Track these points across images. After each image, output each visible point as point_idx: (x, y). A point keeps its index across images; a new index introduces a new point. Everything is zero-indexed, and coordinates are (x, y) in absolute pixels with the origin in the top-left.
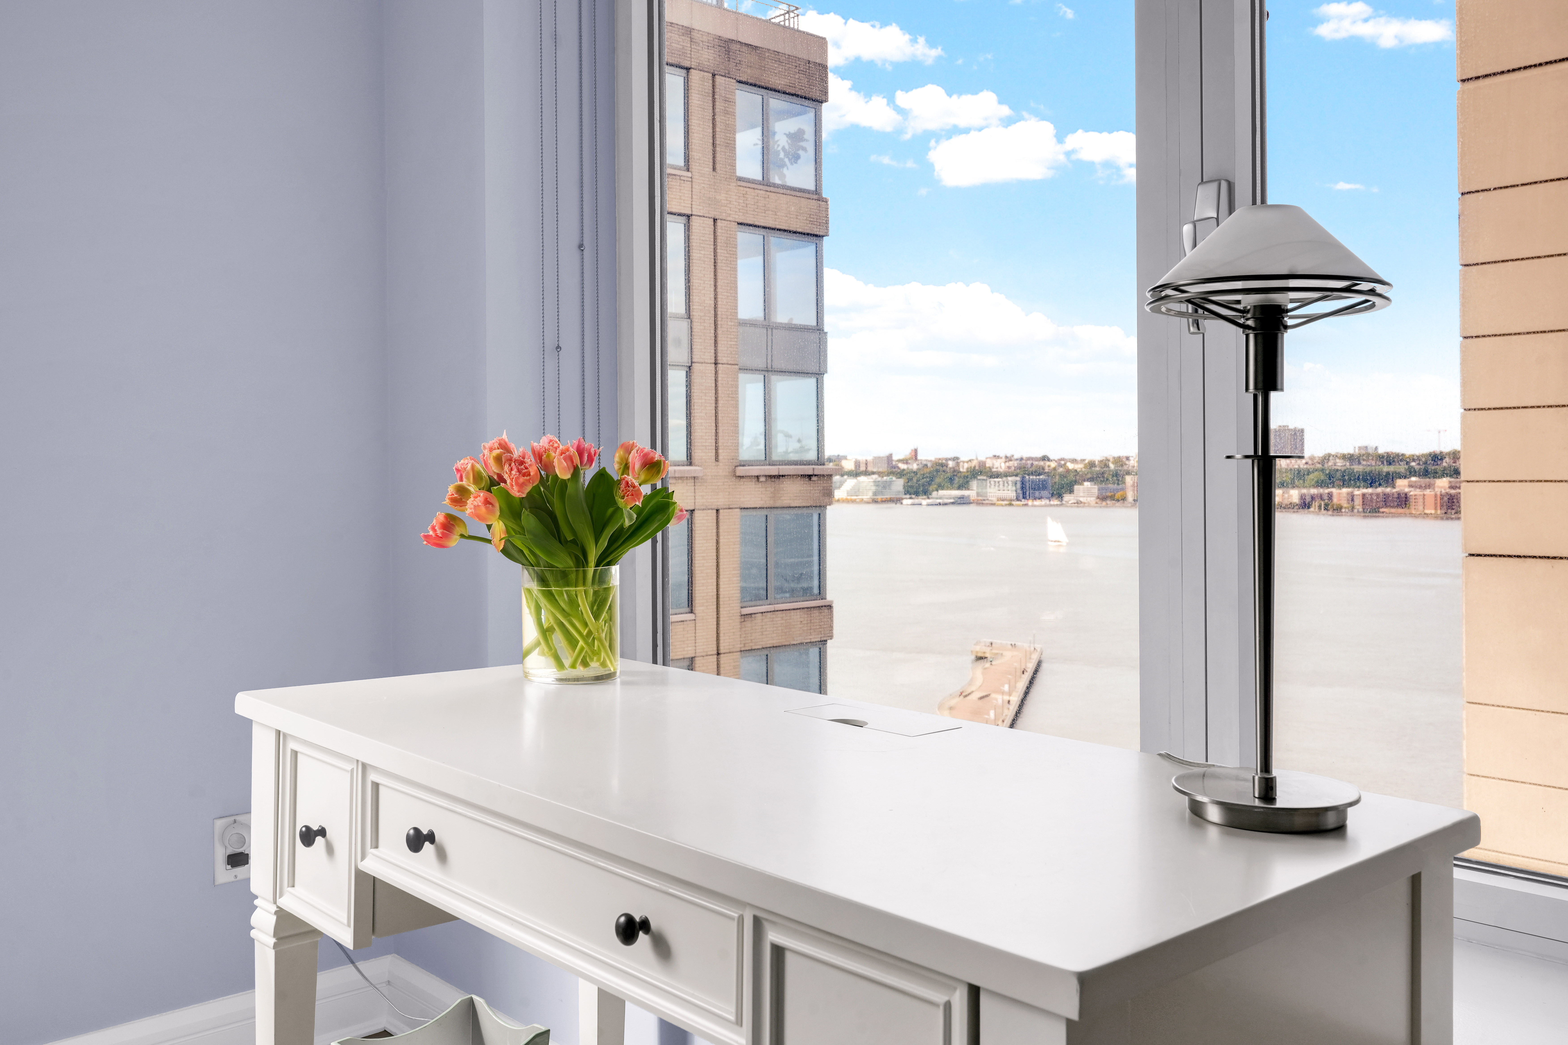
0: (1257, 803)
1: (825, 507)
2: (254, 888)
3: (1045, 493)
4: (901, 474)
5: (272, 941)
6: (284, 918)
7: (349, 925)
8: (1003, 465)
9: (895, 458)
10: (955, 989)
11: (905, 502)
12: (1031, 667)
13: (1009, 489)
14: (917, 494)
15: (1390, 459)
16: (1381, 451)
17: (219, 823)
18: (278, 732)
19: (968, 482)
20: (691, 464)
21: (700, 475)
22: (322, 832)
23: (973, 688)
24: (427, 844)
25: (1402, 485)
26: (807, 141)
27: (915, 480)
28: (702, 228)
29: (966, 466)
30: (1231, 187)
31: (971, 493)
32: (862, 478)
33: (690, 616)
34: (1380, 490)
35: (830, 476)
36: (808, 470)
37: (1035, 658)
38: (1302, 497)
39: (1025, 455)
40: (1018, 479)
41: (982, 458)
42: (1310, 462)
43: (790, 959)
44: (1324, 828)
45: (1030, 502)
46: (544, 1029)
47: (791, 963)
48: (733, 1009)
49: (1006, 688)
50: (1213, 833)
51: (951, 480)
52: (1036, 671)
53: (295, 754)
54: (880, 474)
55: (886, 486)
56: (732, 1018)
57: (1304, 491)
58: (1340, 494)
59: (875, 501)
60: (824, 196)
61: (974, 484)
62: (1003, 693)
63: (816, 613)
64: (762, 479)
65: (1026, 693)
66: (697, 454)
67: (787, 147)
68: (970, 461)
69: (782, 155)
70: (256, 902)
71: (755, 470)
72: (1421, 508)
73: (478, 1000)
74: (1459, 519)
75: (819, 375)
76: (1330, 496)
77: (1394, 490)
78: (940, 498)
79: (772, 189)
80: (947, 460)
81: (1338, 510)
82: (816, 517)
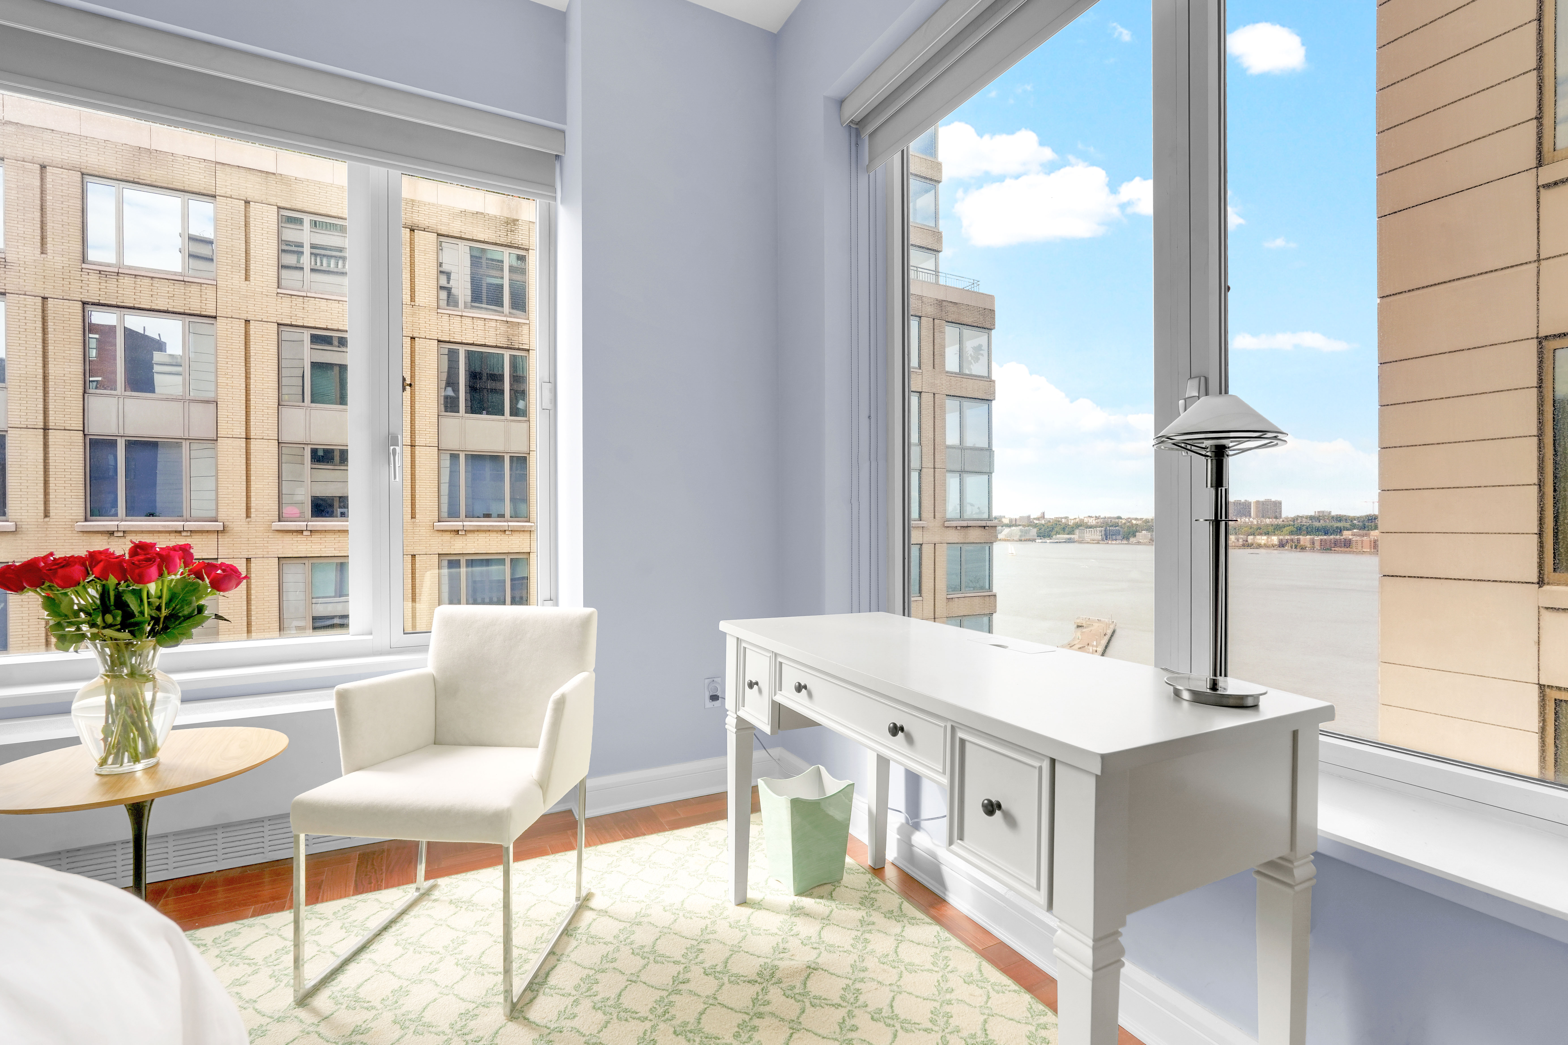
0: (1208, 691)
1: (992, 543)
2: (727, 707)
3: (1119, 537)
4: (1035, 526)
5: (735, 730)
6: (740, 720)
7: (769, 724)
8: (1094, 521)
9: (1032, 517)
10: (1044, 760)
11: (1037, 541)
12: (1109, 632)
13: (1097, 535)
14: (1044, 537)
15: (1339, 518)
16: (1333, 514)
17: (707, 681)
18: (738, 639)
19: (1073, 530)
20: (921, 520)
21: (925, 525)
22: (757, 683)
23: (1076, 642)
24: (803, 689)
25: (1347, 534)
26: (983, 350)
27: (1043, 529)
28: (927, 398)
29: (1072, 521)
30: (1206, 380)
31: (1075, 537)
32: (1013, 528)
33: (920, 598)
34: (1332, 537)
35: (996, 527)
36: (983, 523)
37: (1112, 627)
38: (1281, 541)
39: (1108, 515)
40: (1103, 529)
41: (1082, 517)
42: (1285, 520)
43: (968, 745)
44: (1245, 705)
45: (1110, 542)
46: (852, 783)
47: (968, 747)
48: (942, 767)
49: (1095, 643)
50: (1185, 705)
51: (1064, 529)
52: (1112, 636)
53: (745, 648)
54: (1024, 526)
55: (1026, 532)
56: (941, 771)
57: (1281, 537)
58: (1305, 539)
59: (1021, 540)
60: (993, 379)
61: (1077, 532)
62: (1093, 646)
63: (987, 599)
64: (958, 528)
65: (1106, 647)
66: (924, 515)
67: (973, 354)
68: (1075, 519)
69: (970, 358)
70: (728, 713)
71: (954, 524)
72: (1360, 548)
73: (822, 768)
74: (1378, 554)
75: (989, 474)
76: (1299, 540)
77: (1342, 537)
78: (1058, 539)
79: (964, 377)
80: (1062, 518)
81: (1303, 549)
82: (987, 548)
